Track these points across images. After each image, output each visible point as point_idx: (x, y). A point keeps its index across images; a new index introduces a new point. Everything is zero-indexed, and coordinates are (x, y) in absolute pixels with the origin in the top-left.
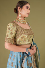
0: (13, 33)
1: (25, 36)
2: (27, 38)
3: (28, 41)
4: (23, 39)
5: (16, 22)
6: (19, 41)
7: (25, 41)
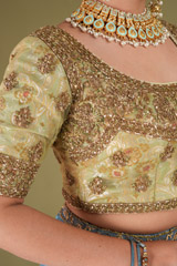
0: (37, 115)
1: (147, 147)
2: (163, 158)
3: (168, 180)
4: (131, 167)
5: (74, 34)
6: (99, 185)
7: (142, 183)
